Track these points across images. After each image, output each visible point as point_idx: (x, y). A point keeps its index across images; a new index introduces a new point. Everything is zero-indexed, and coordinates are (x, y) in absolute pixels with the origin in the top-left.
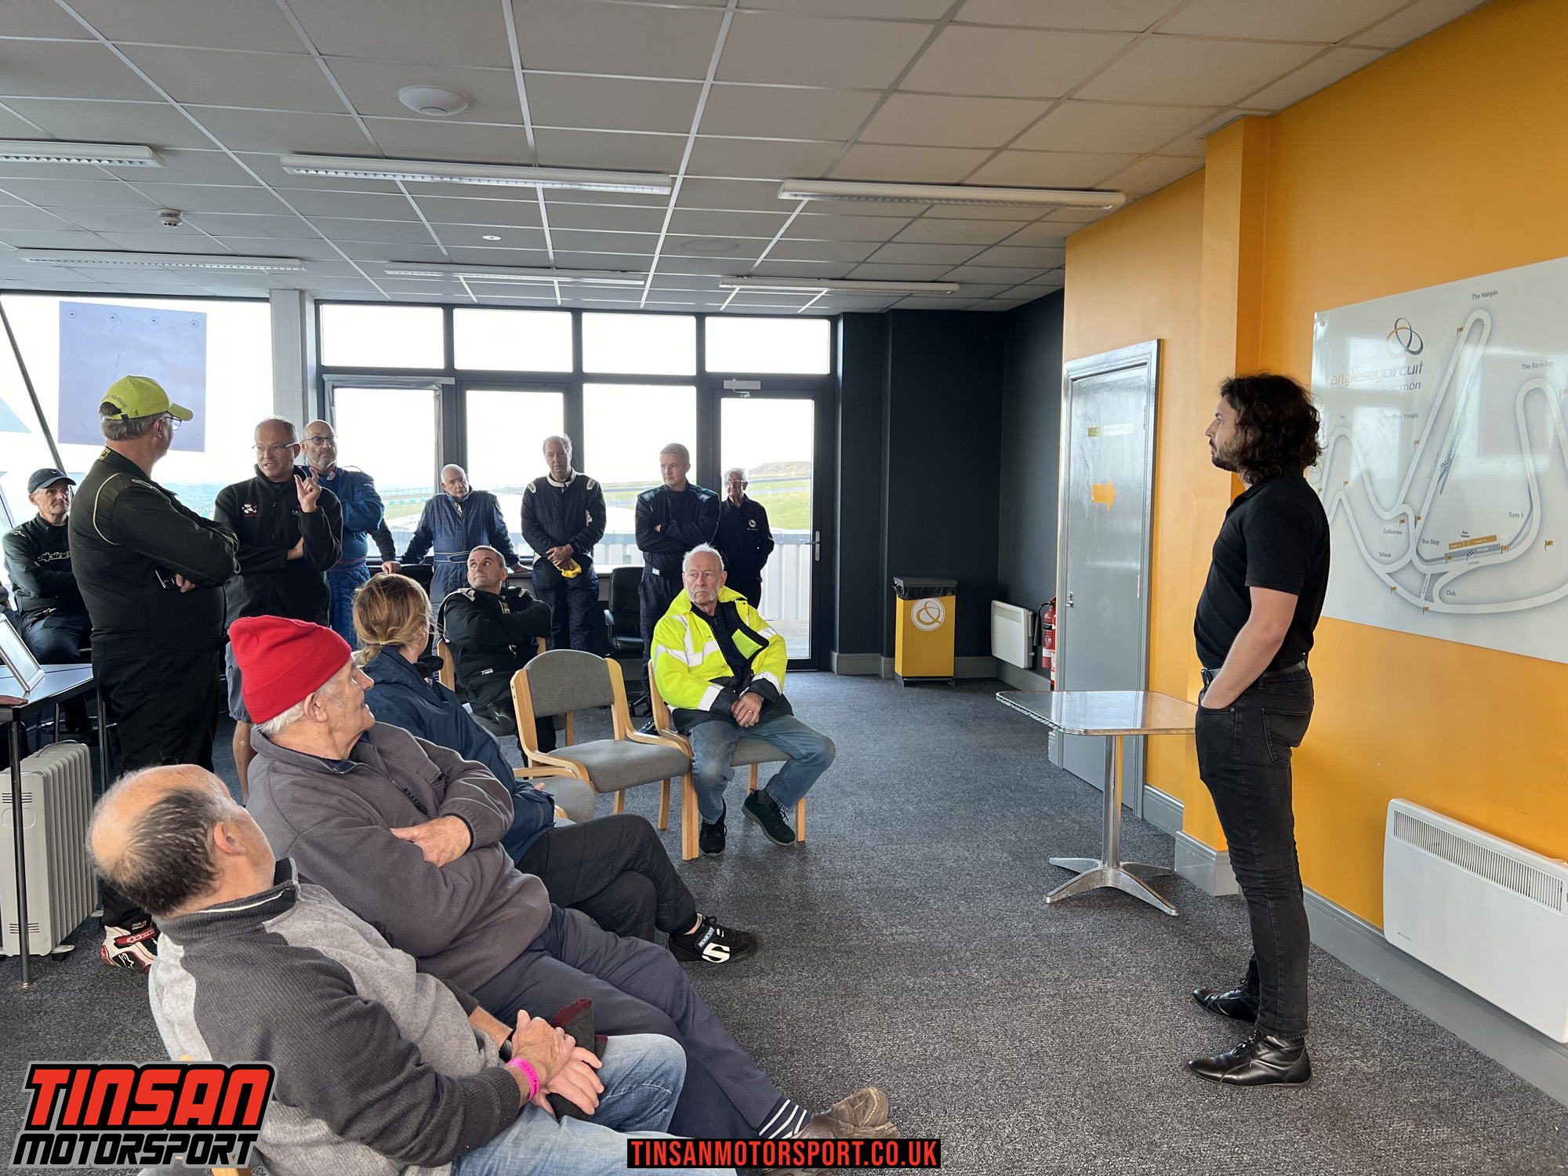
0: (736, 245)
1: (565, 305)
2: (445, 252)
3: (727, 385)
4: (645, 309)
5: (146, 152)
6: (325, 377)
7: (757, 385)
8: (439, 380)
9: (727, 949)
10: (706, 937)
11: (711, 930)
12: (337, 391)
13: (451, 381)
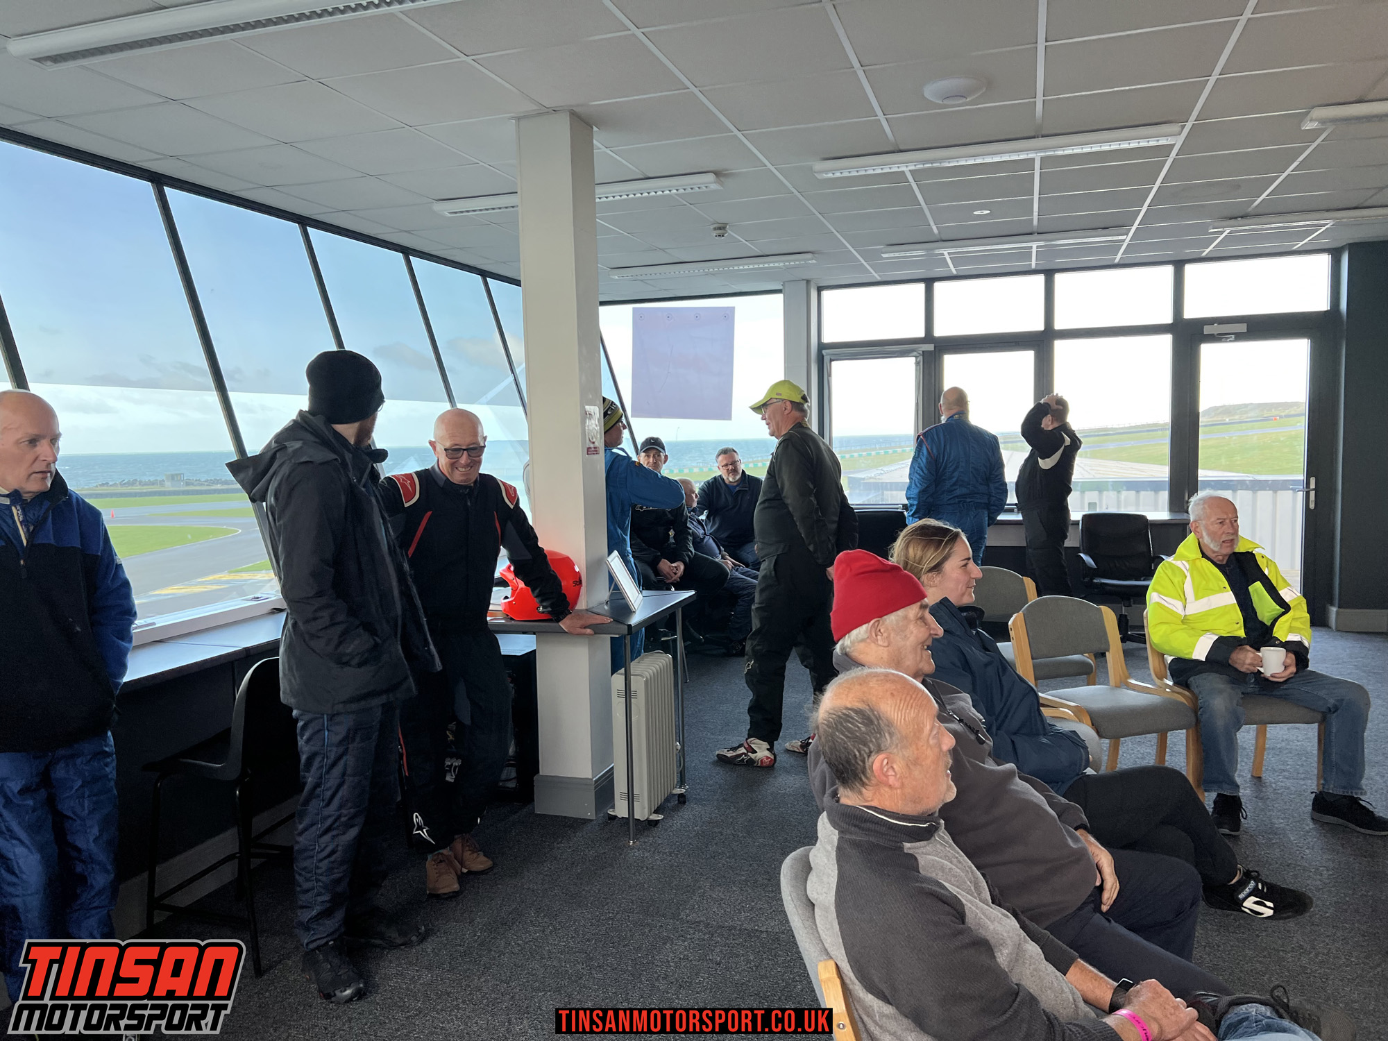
0: (1236, 186)
1: (1039, 268)
2: (935, 231)
3: (1207, 330)
4: (1122, 262)
5: (711, 177)
6: (824, 352)
7: (1243, 328)
8: (921, 348)
9: (1271, 905)
10: (1247, 890)
11: (1252, 883)
12: (833, 363)
13: (930, 347)
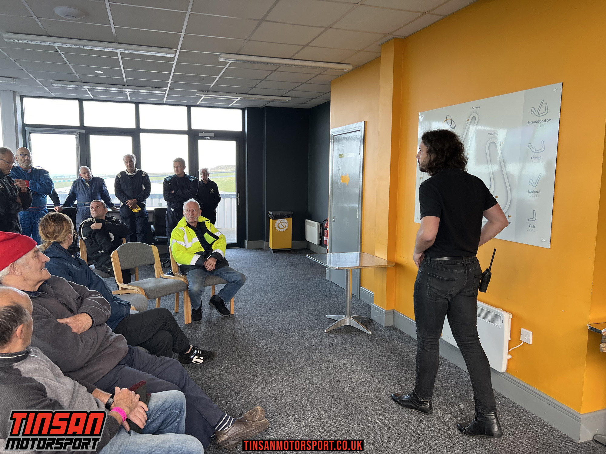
0: (202, 79)
1: (132, 101)
2: (78, 77)
3: (200, 134)
4: (166, 103)
6: (26, 128)
7: (213, 135)
8: (78, 131)
9: (202, 358)
10: (194, 354)
11: (196, 351)
12: (32, 134)
13: (83, 131)
